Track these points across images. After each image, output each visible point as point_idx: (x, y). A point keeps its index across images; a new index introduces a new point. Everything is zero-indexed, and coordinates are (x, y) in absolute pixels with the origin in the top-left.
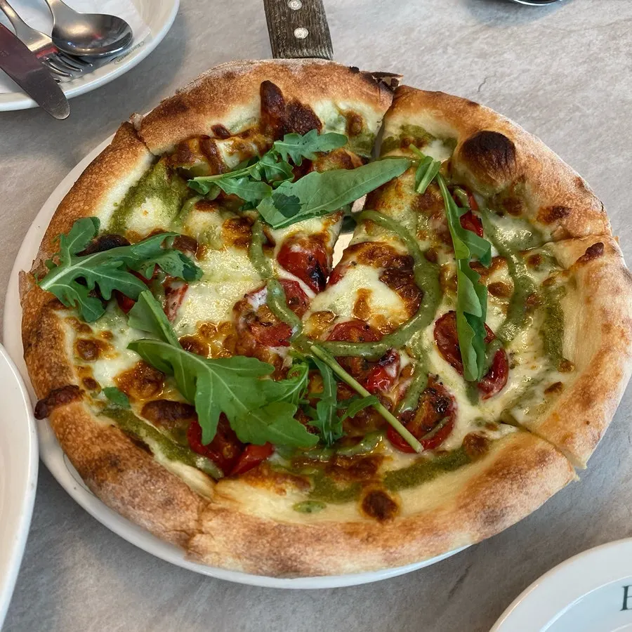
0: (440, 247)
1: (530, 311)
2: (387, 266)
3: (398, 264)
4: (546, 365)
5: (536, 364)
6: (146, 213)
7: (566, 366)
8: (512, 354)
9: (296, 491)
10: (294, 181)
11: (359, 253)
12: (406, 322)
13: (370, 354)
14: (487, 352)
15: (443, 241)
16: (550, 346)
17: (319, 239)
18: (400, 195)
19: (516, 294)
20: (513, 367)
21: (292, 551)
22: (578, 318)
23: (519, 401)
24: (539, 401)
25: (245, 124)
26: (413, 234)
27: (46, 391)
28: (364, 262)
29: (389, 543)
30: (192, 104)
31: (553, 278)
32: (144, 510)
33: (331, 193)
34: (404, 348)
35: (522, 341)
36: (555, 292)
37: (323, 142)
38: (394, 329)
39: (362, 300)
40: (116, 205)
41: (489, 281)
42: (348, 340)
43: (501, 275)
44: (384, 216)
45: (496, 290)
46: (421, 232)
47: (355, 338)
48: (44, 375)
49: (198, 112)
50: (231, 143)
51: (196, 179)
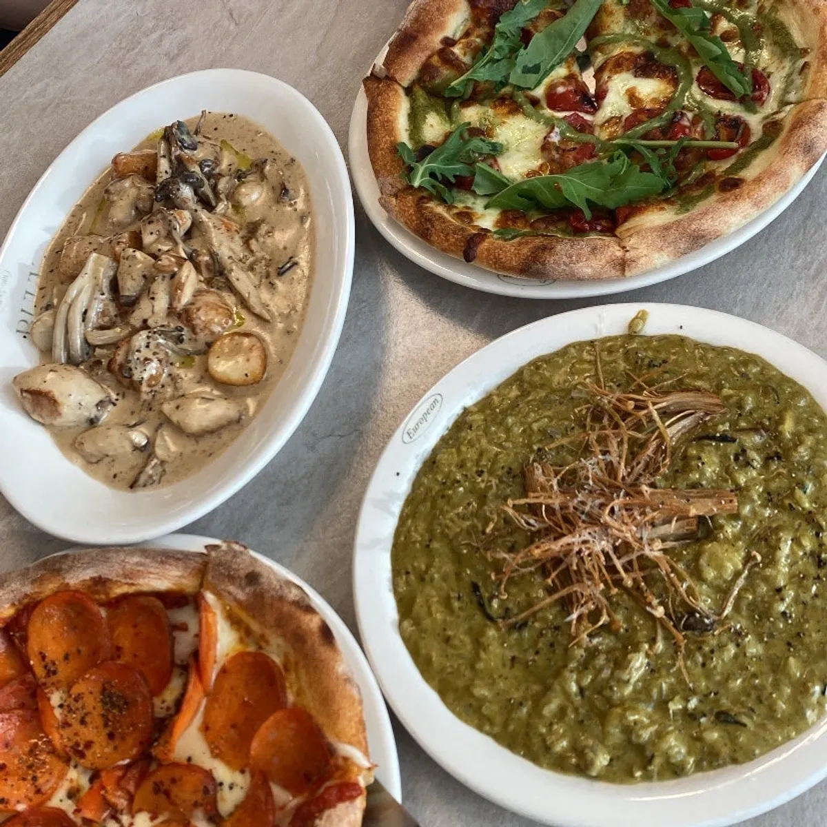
0: (666, 34)
1: (759, 36)
2: (635, 66)
3: (642, 61)
4: (791, 61)
5: (784, 64)
6: (432, 126)
7: (805, 52)
8: (764, 69)
9: (671, 207)
10: (526, 48)
11: (608, 69)
12: (674, 92)
13: (663, 123)
14: (744, 76)
15: (665, 29)
16: (786, 47)
17: (570, 78)
18: (611, 13)
19: (742, 30)
20: (769, 77)
21: (693, 227)
22: (794, 19)
23: (786, 91)
24: (798, 81)
25: (461, 28)
26: (639, 36)
27: (462, 244)
28: (616, 73)
29: (751, 194)
30: (419, 32)
31: (762, 6)
32: (582, 262)
33: (559, 42)
34: (684, 108)
35: (765, 57)
36: (770, 13)
37: (529, 10)
38: (668, 101)
39: (632, 97)
40: (407, 130)
41: (718, 33)
42: (641, 122)
43: (724, 25)
44: (608, 35)
45: (727, 37)
46: (644, 31)
47: (645, 119)
48: (453, 237)
49: (426, 35)
50: (461, 46)
51: (452, 84)
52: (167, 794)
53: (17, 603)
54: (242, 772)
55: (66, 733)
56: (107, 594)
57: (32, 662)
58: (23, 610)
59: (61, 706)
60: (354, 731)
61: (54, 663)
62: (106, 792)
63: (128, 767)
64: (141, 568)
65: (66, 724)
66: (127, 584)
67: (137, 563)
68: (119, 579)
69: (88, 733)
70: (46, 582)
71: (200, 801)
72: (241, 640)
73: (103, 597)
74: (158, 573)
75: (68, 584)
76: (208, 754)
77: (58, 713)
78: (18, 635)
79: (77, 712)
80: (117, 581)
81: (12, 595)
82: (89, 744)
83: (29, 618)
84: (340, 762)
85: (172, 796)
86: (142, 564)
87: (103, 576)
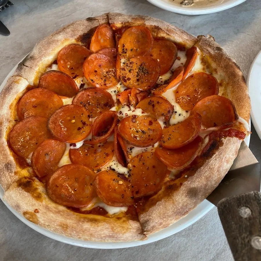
52: (153, 106)
53: (124, 23)
54: (187, 112)
55: (123, 72)
56: (157, 34)
57: (119, 46)
58: (124, 27)
59: (124, 63)
60: (247, 116)
61: (126, 50)
62: (130, 95)
63: (141, 92)
64: (174, 31)
65: (124, 69)
66: (167, 33)
67: (173, 28)
68: (165, 30)
69: (130, 75)
70: (137, 20)
71: (165, 114)
72: (204, 69)
73: (155, 34)
74: (179, 35)
75: (145, 24)
76: (174, 100)
77: (122, 64)
78: (118, 35)
79: (129, 67)
80: (163, 31)
81: (123, 20)
82: (129, 79)
83: (125, 31)
84: (237, 124)
85: (155, 108)
86: (175, 30)
87: (159, 27)
